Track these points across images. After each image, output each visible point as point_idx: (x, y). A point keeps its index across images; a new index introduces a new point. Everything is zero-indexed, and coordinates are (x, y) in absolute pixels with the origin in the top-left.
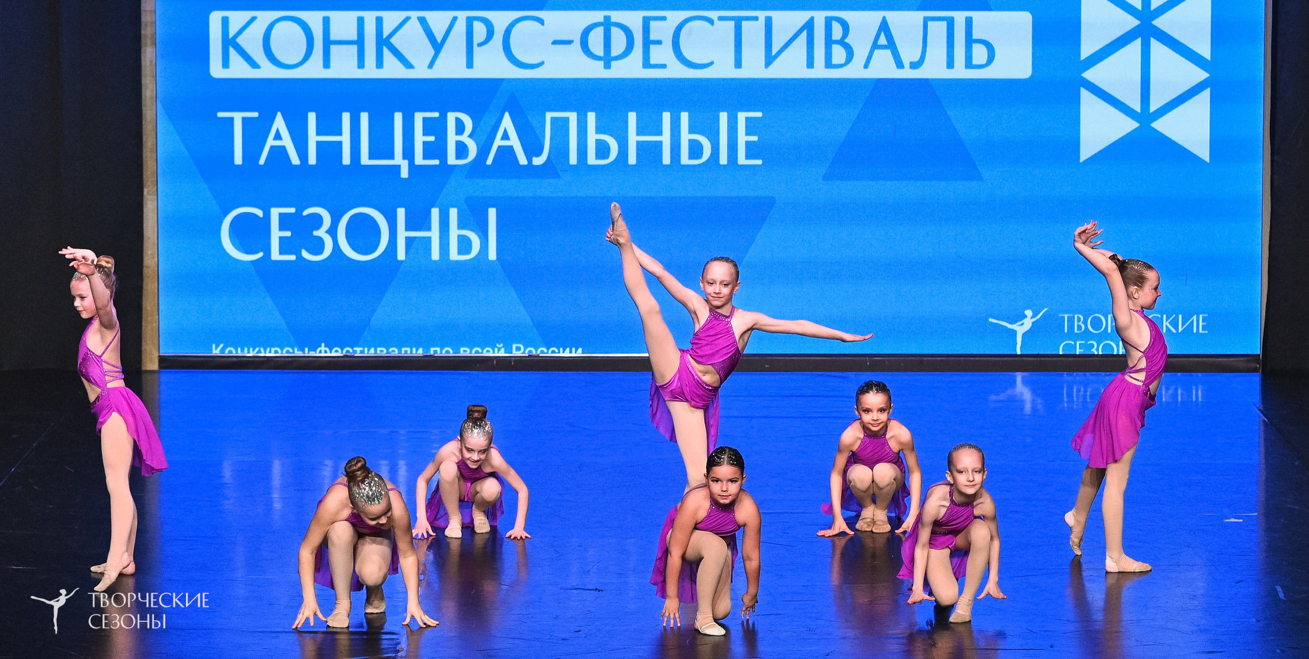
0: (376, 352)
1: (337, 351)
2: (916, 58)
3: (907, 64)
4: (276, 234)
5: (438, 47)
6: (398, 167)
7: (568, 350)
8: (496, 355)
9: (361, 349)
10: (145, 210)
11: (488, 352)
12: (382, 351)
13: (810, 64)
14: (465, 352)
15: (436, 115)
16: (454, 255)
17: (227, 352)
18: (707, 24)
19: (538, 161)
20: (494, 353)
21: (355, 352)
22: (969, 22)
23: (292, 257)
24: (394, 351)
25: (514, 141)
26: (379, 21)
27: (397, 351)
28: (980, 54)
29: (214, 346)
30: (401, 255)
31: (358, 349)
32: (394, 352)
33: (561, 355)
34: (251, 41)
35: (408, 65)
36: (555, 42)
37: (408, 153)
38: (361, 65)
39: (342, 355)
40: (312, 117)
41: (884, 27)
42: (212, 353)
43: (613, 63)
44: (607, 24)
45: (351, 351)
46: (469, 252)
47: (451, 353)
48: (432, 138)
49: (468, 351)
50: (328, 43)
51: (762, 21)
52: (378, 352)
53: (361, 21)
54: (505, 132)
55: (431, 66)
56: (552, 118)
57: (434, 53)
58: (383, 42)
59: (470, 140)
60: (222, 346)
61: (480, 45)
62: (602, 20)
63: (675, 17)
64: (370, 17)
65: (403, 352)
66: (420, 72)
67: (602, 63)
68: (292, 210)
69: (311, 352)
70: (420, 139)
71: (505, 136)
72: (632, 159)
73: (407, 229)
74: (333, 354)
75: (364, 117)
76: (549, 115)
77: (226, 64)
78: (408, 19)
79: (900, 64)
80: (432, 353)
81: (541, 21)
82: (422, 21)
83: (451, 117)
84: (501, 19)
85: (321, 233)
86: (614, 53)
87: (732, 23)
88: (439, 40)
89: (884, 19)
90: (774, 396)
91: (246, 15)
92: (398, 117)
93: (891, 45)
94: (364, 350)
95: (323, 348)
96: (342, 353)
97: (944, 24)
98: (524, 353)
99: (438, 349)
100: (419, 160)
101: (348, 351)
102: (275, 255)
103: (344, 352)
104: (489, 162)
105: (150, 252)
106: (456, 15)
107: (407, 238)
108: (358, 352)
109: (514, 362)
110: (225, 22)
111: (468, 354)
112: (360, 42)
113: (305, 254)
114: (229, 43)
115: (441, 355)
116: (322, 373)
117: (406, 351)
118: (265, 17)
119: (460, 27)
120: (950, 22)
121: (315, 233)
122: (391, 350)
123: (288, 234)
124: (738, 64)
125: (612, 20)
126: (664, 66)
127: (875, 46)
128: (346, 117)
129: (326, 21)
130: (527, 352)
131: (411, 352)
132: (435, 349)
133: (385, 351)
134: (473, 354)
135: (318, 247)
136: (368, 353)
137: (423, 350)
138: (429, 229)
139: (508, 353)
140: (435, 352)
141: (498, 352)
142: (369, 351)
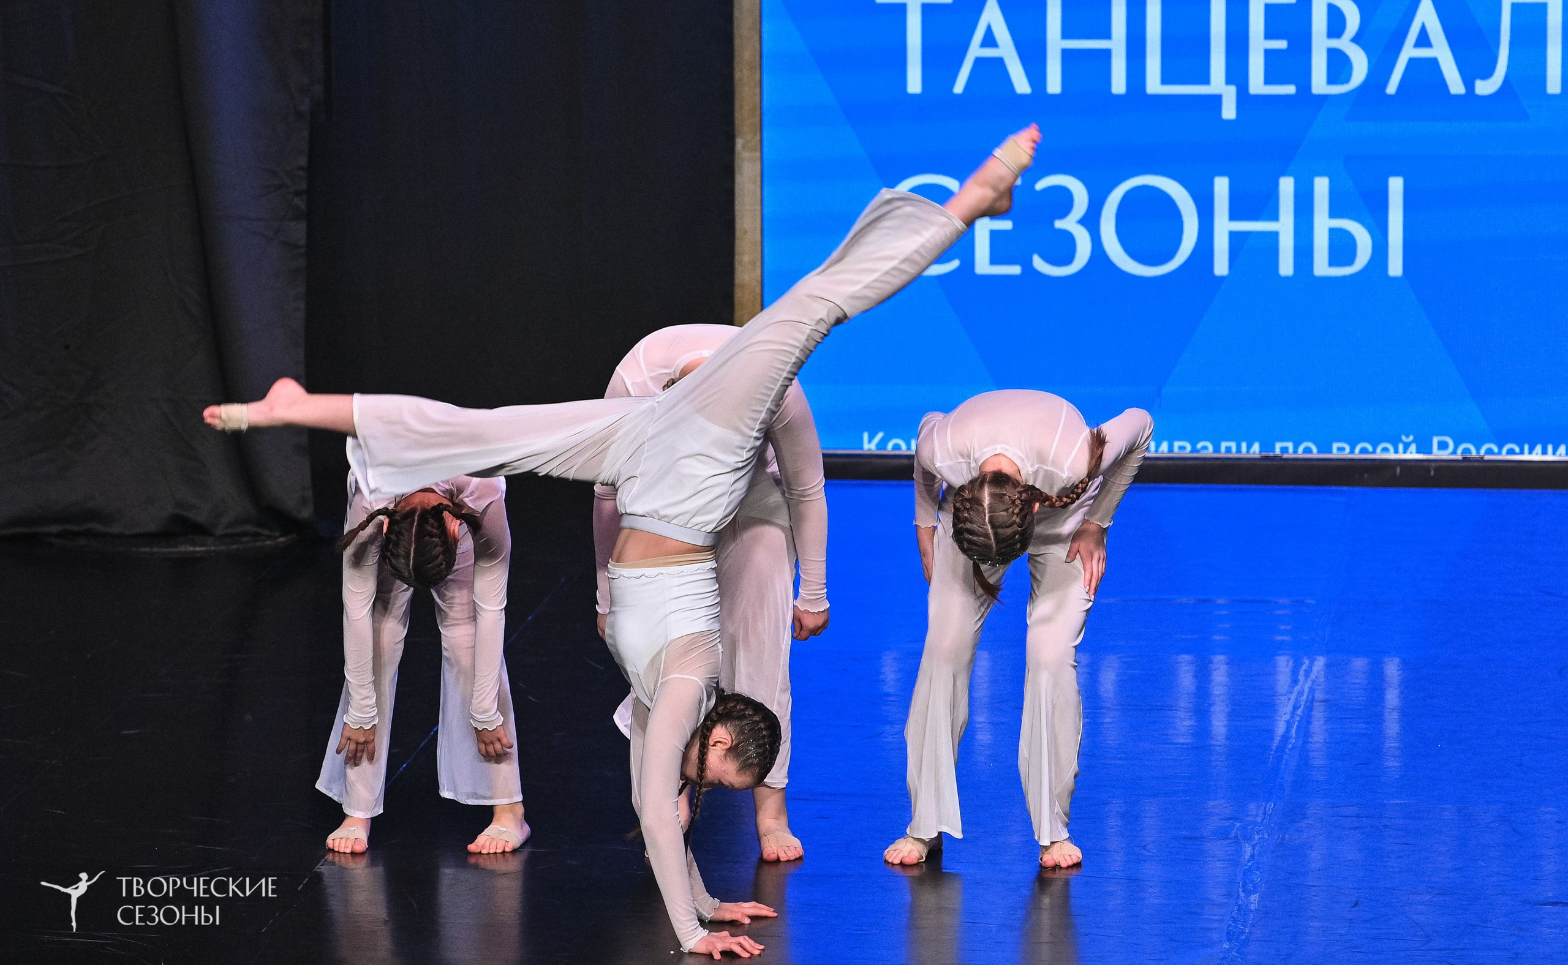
6: (1216, 101)
7: (1539, 448)
8: (1402, 456)
10: (738, 178)
11: (1386, 452)
14: (1340, 451)
16: (1322, 267)
17: (890, 446)
19: (1485, 87)
20: (1396, 452)
23: (1015, 270)
24: (1205, 448)
25: (1442, 52)
27: (1211, 448)
29: (866, 436)
30: (1221, 267)
32: (1207, 449)
33: (1526, 457)
37: (1237, 73)
40: (1054, 5)
42: (862, 449)
46: (1350, 260)
47: (1315, 454)
48: (1282, 44)
49: (1348, 448)
52: (1176, 449)
54: (1422, 29)
56: (1514, 7)
59: (1354, 46)
60: (880, 435)
65: (1223, 449)
70: (1259, 44)
71: (1423, 40)
73: (1233, 217)
75: (1154, 4)
80: (1278, 451)
83: (1320, 4)
85: (1070, 224)
92: (1218, 4)
98: (1454, 452)
99: (1290, 445)
100: (1257, 85)
102: (983, 264)
104: (1392, 88)
105: (746, 258)
107: (1233, 235)
109: (1436, 470)
111: (1346, 454)
113: (1039, 264)
115: (1295, 456)
117: (1229, 448)
121: (1059, 224)
122: (1199, 445)
123: (1006, 225)
128: (1119, 5)
130: (1459, 451)
131: (1239, 450)
132: (1284, 444)
133: (1189, 447)
134: (1357, 455)
135: (1063, 249)
136: (1156, 451)
137: (1261, 446)
138: (1274, 217)
139: (1424, 453)
140: (1284, 450)
141: (1405, 452)
142: (1157, 447)
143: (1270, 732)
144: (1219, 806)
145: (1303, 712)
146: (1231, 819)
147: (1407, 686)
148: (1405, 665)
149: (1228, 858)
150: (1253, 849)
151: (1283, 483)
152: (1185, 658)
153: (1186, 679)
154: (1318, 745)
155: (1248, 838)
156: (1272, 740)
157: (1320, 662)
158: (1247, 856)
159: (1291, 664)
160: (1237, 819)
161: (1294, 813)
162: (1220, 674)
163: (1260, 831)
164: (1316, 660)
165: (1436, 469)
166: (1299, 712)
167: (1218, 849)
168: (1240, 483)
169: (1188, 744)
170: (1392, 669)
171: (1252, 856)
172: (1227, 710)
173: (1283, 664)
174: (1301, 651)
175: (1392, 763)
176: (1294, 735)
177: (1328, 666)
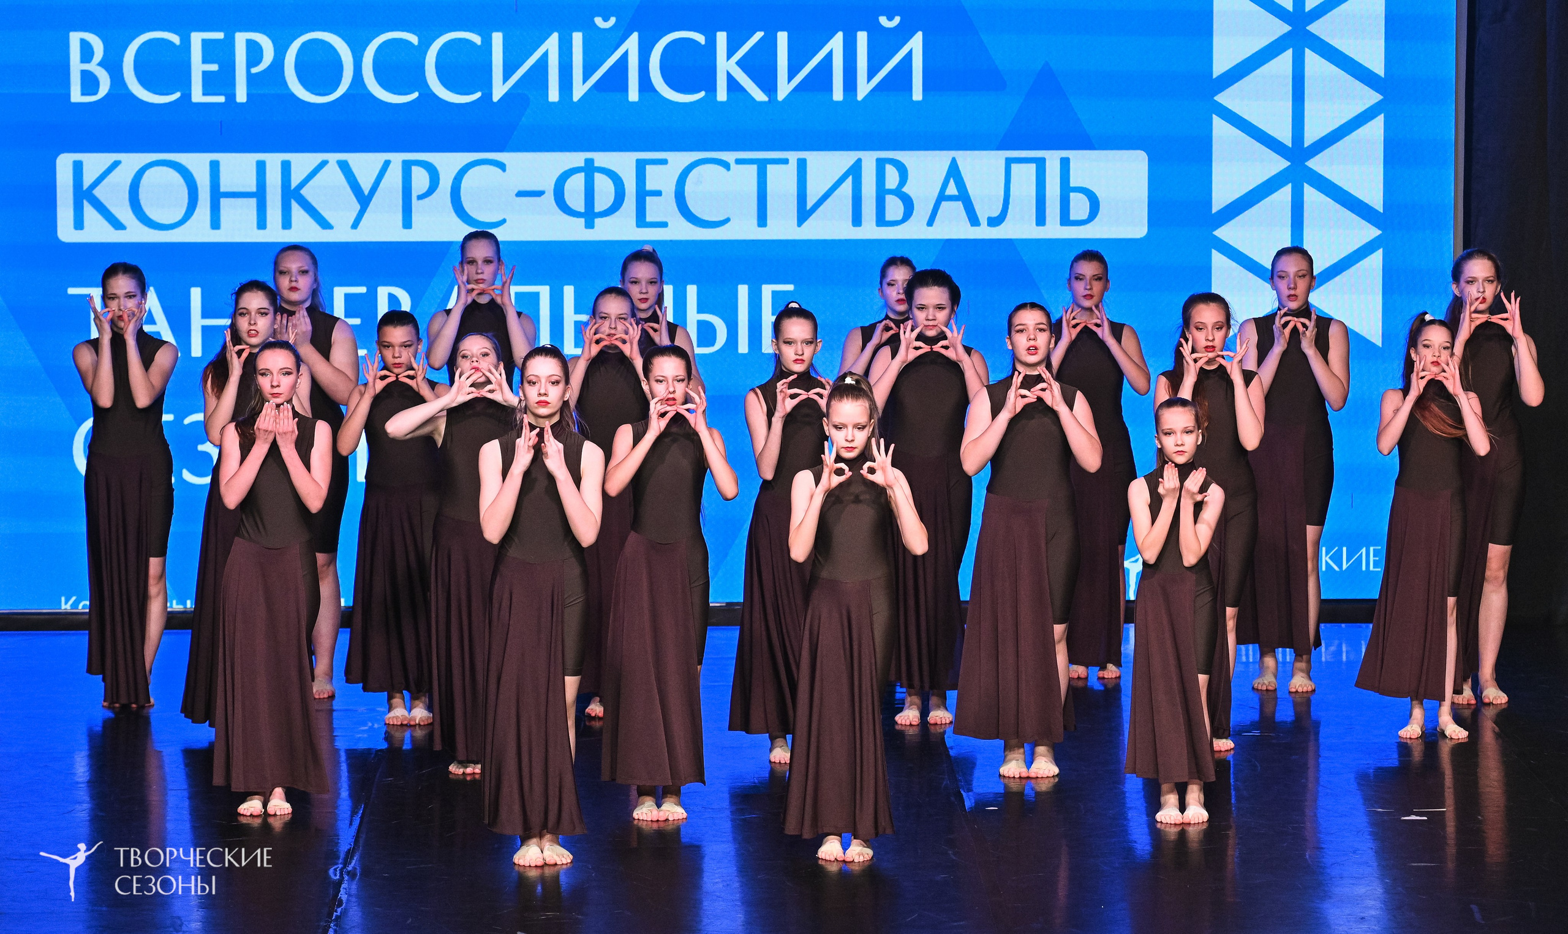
2: (996, 213)
3: (984, 221)
5: (364, 200)
13: (857, 220)
15: (363, 289)
18: (720, 169)
22: (1065, 163)
26: (286, 167)
28: (1079, 207)
29: (63, 598)
34: (114, 194)
35: (325, 224)
36: (521, 194)
38: (262, 224)
40: (196, 294)
41: (954, 172)
42: (60, 608)
43: (597, 221)
44: (589, 169)
48: (358, 321)
50: (217, 195)
51: (793, 165)
53: (261, 167)
55: (355, 225)
57: (359, 207)
58: (291, 195)
61: (420, 197)
62: (583, 165)
63: (679, 160)
64: (273, 161)
66: (342, 233)
67: (582, 221)
77: (79, 224)
78: (324, 163)
79: (974, 221)
81: (502, 166)
82: (344, 166)
83: (383, 292)
84: (448, 163)
86: (598, 208)
87: (754, 168)
88: (366, 192)
89: (954, 161)
91: (108, 158)
93: (964, 197)
97: (1033, 167)
106: (387, 159)
110: (78, 167)
112: (260, 195)
113: (189, 475)
114: (83, 195)
118: (132, 162)
119: (394, 175)
120: (1041, 163)
124: (762, 220)
125: (596, 164)
126: (664, 225)
127: (942, 197)
129: (215, 166)
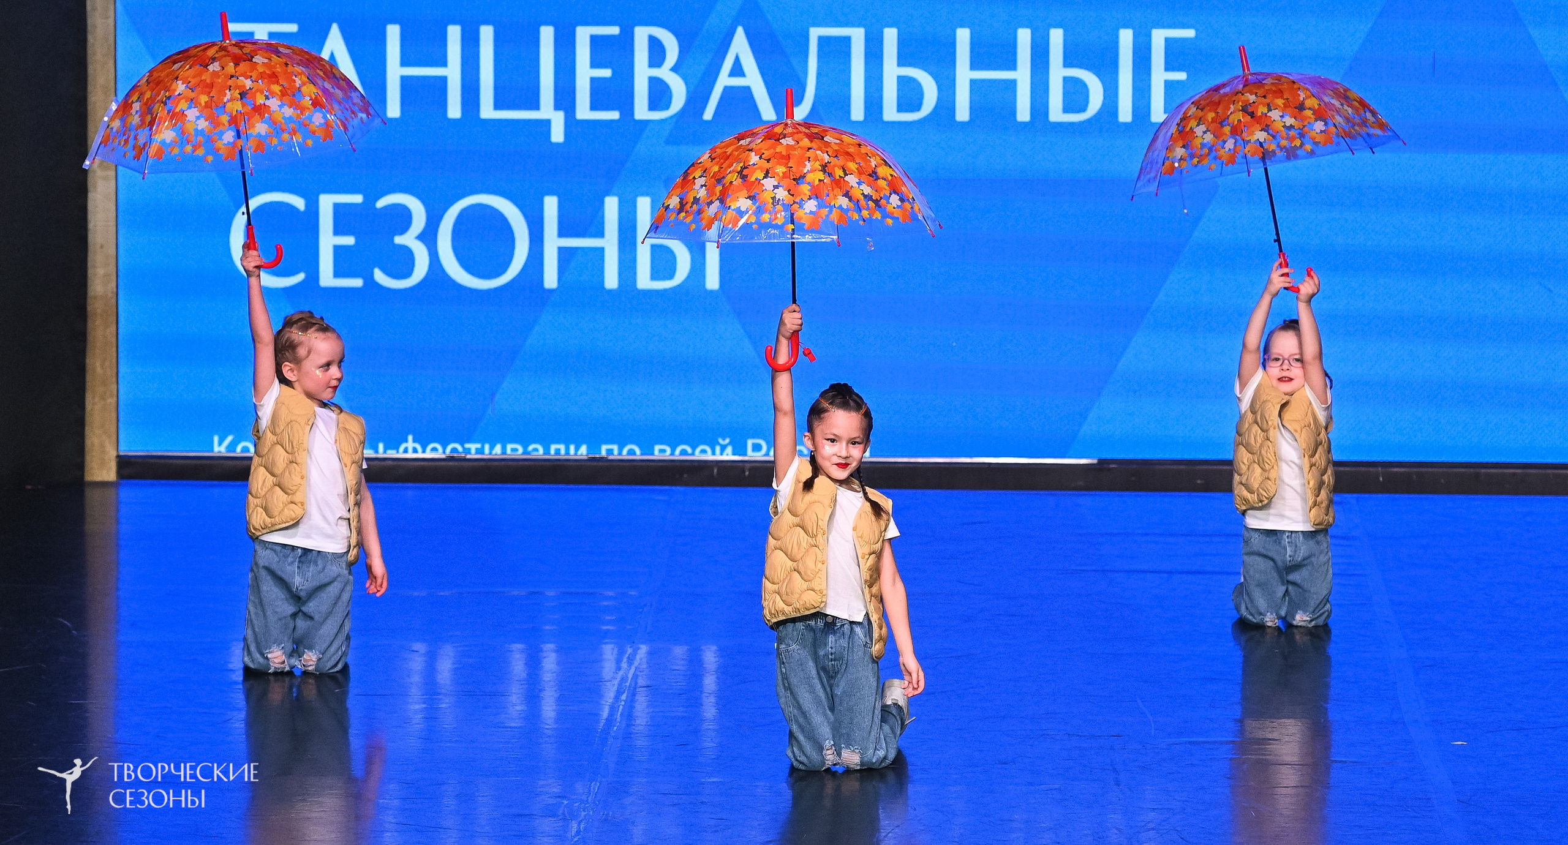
0: (504, 452)
1: (434, 449)
4: (328, 241)
6: (547, 123)
8: (718, 457)
9: (479, 446)
11: (704, 454)
12: (514, 450)
14: (662, 452)
15: (615, 30)
16: (644, 281)
17: (239, 449)
19: (794, 114)
20: (714, 453)
21: (468, 451)
23: (357, 283)
24: (536, 450)
25: (753, 80)
27: (541, 451)
29: (216, 439)
30: (550, 279)
31: (473, 447)
32: (537, 451)
37: (565, 99)
39: (443, 456)
40: (393, 33)
42: (212, 451)
45: (460, 449)
46: (671, 276)
47: (638, 454)
48: (606, 73)
49: (669, 450)
52: (509, 451)
54: (737, 59)
56: (822, 40)
59: (673, 75)
60: (230, 438)
65: (552, 452)
68: (357, 199)
69: (389, 452)
70: (585, 73)
71: (737, 70)
72: (963, 113)
73: (562, 234)
74: (429, 455)
75: (487, 33)
76: (815, 33)
80: (604, 453)
83: (642, 35)
85: (408, 239)
90: (1211, 536)
92: (547, 34)
94: (483, 447)
95: (410, 444)
96: (444, 452)
98: (767, 454)
99: (615, 448)
100: (584, 111)
101: (454, 450)
102: (327, 277)
103: (448, 450)
104: (708, 115)
105: (101, 271)
107: (562, 251)
108: (473, 451)
109: (750, 471)
111: (668, 456)
113: (379, 276)
115: (620, 457)
116: (408, 488)
117: (558, 450)
121: (398, 240)
122: (530, 448)
123: (349, 241)
128: (454, 33)
131: (567, 453)
132: (610, 447)
133: (521, 450)
134: (677, 456)
135: (402, 263)
136: (490, 454)
137: (589, 448)
138: (600, 234)
139: (740, 455)
140: (610, 452)
141: (722, 454)
142: (492, 448)
143: (597, 715)
144: (550, 786)
145: (627, 697)
146: (559, 797)
147: (724, 672)
148: (722, 652)
149: (556, 833)
150: (579, 825)
151: (608, 483)
152: (517, 646)
153: (518, 666)
154: (641, 728)
155: (573, 817)
156: (598, 722)
157: (644, 649)
158: (574, 830)
159: (616, 650)
160: (564, 797)
161: (618, 790)
162: (550, 662)
163: (587, 807)
164: (639, 648)
165: (751, 469)
166: (624, 697)
167: (547, 825)
168: (568, 483)
169: (520, 727)
170: (710, 657)
171: (578, 832)
172: (556, 696)
173: (609, 651)
174: (626, 638)
175: (709, 743)
176: (619, 720)
177: (651, 653)
